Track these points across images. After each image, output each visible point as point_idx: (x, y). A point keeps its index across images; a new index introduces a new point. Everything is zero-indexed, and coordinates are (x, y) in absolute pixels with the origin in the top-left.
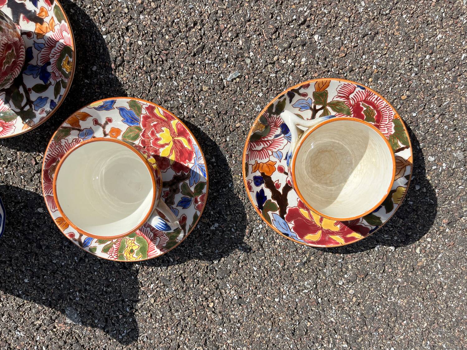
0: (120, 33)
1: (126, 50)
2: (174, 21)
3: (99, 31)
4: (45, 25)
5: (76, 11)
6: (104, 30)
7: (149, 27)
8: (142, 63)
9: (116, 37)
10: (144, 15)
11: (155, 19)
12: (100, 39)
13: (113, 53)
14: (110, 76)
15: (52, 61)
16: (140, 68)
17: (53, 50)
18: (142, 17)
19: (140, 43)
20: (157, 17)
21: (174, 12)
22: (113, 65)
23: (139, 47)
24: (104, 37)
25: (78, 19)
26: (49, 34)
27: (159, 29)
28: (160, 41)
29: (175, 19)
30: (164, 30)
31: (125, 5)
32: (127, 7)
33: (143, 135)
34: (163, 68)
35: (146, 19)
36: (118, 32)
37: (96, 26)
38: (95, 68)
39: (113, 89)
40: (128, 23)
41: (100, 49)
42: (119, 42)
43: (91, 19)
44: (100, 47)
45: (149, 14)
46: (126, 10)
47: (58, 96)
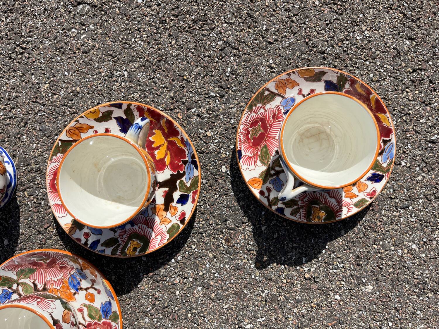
0: (181, 273)
1: (168, 282)
3: (176, 254)
4: (164, 213)
6: (179, 258)
7: (193, 297)
8: (161, 299)
9: (176, 270)
10: (202, 290)
11: (202, 301)
12: (170, 258)
13: (162, 271)
14: (141, 274)
15: (136, 227)
16: (156, 298)
17: (145, 226)
18: (199, 288)
19: (177, 293)
20: (204, 302)
21: (213, 316)
22: (151, 274)
23: (174, 293)
24: (173, 260)
26: (157, 220)
27: (194, 306)
28: (184, 311)
29: (207, 318)
30: (194, 311)
31: (204, 272)
32: (203, 274)
33: (95, 323)
34: (162, 318)
35: (199, 293)
36: (181, 271)
37: (179, 251)
39: (131, 279)
40: (191, 277)
41: (160, 259)
42: (173, 274)
43: (184, 245)
44: (163, 258)
45: (204, 294)
46: (201, 274)
47: (103, 248)
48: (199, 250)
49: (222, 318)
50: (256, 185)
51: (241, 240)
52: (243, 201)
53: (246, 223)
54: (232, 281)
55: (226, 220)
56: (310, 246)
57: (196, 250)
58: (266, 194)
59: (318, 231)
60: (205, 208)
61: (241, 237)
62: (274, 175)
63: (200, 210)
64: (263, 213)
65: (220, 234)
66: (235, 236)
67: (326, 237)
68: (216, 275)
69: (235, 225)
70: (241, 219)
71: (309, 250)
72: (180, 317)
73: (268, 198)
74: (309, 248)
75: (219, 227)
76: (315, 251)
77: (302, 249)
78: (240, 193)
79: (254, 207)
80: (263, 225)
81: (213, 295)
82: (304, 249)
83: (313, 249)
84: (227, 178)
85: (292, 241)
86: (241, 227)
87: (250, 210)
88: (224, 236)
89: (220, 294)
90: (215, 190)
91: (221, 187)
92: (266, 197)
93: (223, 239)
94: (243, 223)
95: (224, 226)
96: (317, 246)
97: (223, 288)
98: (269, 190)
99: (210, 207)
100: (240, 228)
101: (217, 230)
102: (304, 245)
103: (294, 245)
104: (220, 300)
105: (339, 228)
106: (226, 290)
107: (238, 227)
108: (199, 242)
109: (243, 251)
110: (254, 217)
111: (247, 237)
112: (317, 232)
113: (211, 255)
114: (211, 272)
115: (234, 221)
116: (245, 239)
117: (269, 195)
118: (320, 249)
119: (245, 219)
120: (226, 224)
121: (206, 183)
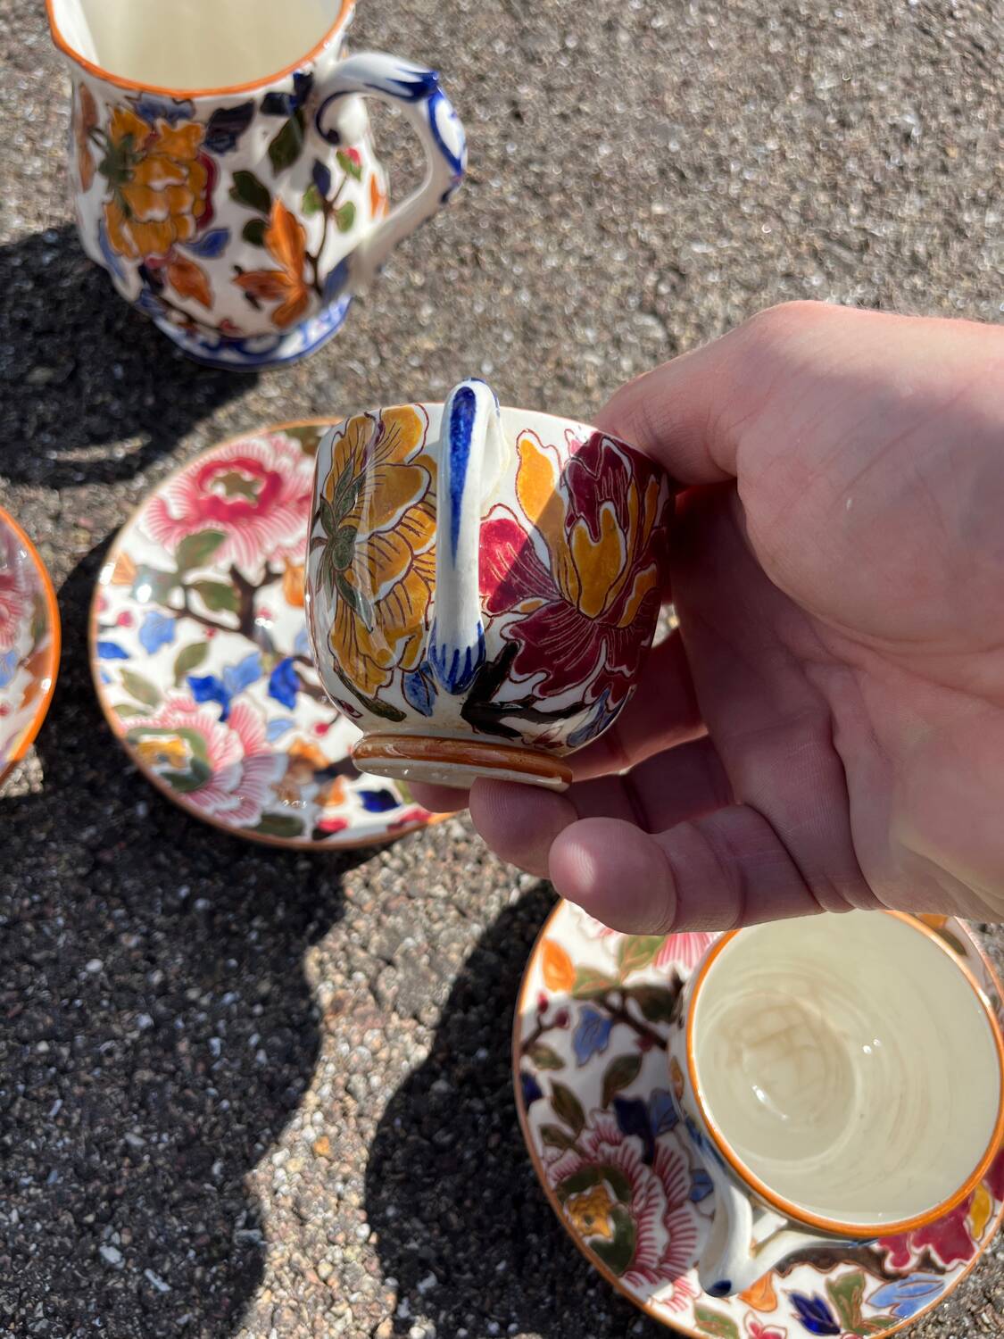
1: (109, 917)
2: (62, 1097)
5: (294, 872)
7: (105, 1020)
8: (47, 930)
9: (159, 920)
10: (145, 1032)
12: (188, 876)
19: (95, 965)
21: (82, 1117)
25: (273, 863)
27: (80, 1040)
28: (49, 1020)
29: (63, 1106)
30: (65, 1051)
31: (204, 1001)
32: (194, 1003)
35: (130, 1028)
38: (141, 810)
39: (61, 812)
41: (168, 855)
42: (143, 918)
44: (174, 861)
45: (136, 1046)
46: (193, 994)
47: (118, 678)
48: (258, 942)
49: (89, 1153)
50: (552, 971)
51: (362, 1043)
52: (478, 974)
53: (420, 1023)
54: (225, 1104)
55: (390, 963)
56: (482, 1267)
57: (254, 936)
58: (548, 1019)
59: (541, 1260)
60: (388, 883)
61: (373, 1037)
62: (610, 1008)
63: (373, 869)
64: (482, 1054)
65: (342, 973)
66: (363, 1018)
67: (542, 1301)
68: (215, 1042)
69: (396, 996)
70: (422, 1002)
71: (468, 1276)
72: (22, 1023)
73: (541, 1029)
74: (474, 1271)
75: (361, 954)
76: (474, 1297)
77: (455, 1251)
78: (494, 949)
79: (480, 1015)
80: (448, 1079)
81: (145, 1075)
82: (460, 1255)
83: (478, 1288)
84: (507, 885)
85: (459, 1202)
86: (401, 1018)
87: (466, 1011)
88: (343, 987)
89: (162, 1095)
90: (454, 876)
91: (473, 884)
92: (539, 1021)
93: (334, 990)
94: (416, 1017)
95: (371, 968)
96: (497, 1292)
97: (189, 1092)
98: (562, 1020)
99: (398, 895)
100: (395, 1017)
101: (348, 957)
102: (473, 1249)
103: (453, 1217)
104: (143, 1105)
105: (594, 1320)
106: (186, 1104)
107: (395, 1009)
108: (281, 927)
109: (338, 1071)
110: (454, 1036)
111: (383, 1055)
112: (535, 1260)
113: (264, 987)
114: (215, 1020)
115: (407, 986)
116: (374, 1053)
117: (550, 1028)
118: (492, 1310)
119: (432, 1015)
120: (379, 971)
121: (457, 841)
